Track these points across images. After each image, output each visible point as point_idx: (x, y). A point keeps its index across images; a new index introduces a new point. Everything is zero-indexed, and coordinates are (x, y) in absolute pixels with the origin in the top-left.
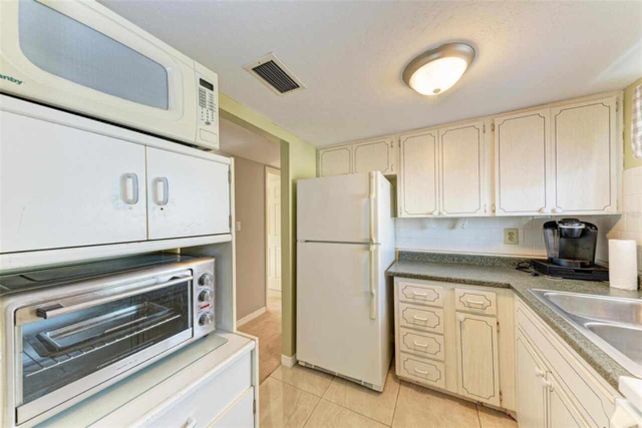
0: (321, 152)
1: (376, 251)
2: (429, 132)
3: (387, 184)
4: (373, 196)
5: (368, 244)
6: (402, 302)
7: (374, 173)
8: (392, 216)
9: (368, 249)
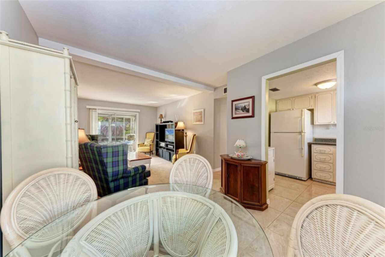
0: (278, 101)
1: (304, 135)
2: (329, 92)
3: (309, 112)
4: (303, 117)
5: (301, 133)
6: (315, 153)
7: (303, 110)
8: (311, 124)
9: (301, 134)
